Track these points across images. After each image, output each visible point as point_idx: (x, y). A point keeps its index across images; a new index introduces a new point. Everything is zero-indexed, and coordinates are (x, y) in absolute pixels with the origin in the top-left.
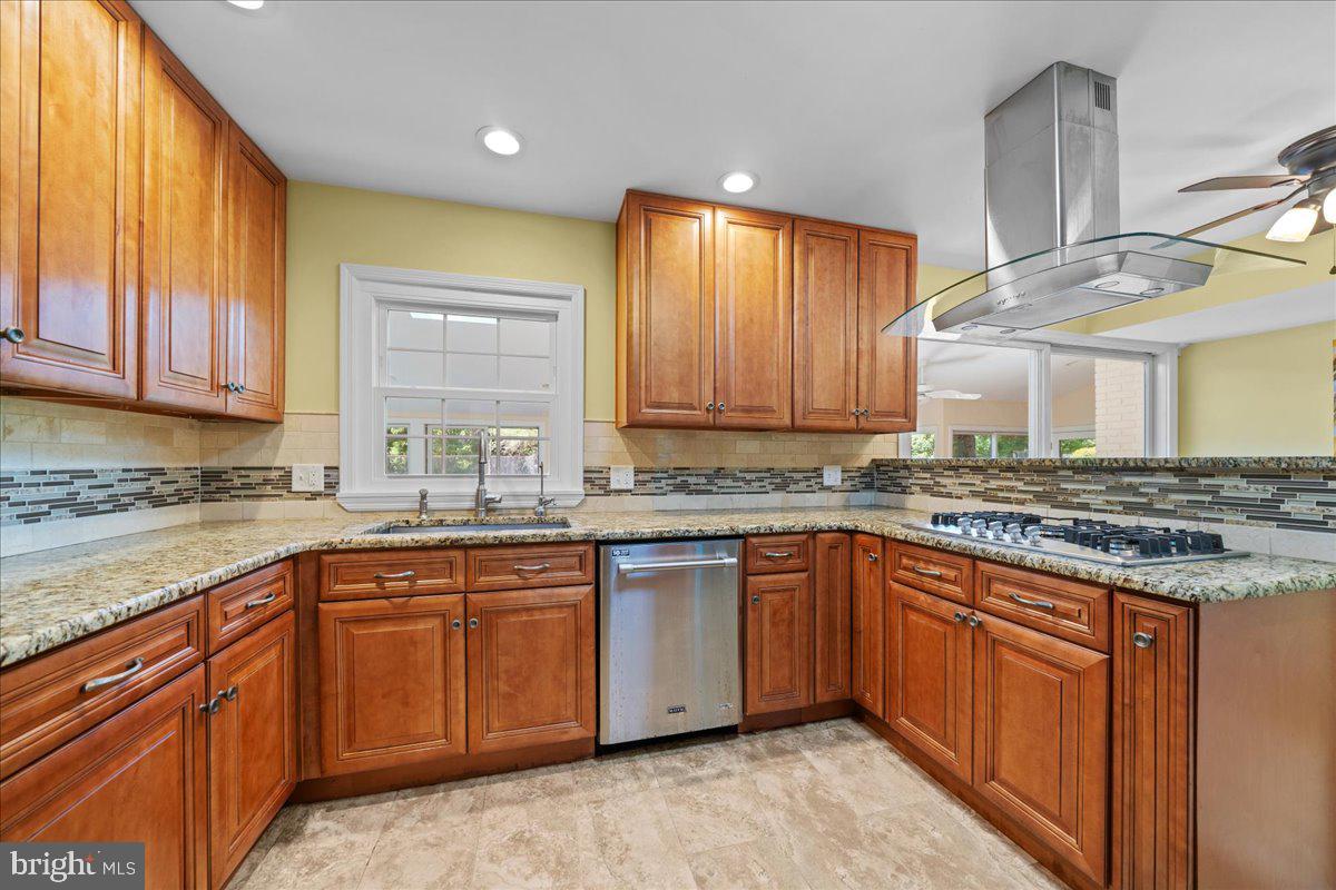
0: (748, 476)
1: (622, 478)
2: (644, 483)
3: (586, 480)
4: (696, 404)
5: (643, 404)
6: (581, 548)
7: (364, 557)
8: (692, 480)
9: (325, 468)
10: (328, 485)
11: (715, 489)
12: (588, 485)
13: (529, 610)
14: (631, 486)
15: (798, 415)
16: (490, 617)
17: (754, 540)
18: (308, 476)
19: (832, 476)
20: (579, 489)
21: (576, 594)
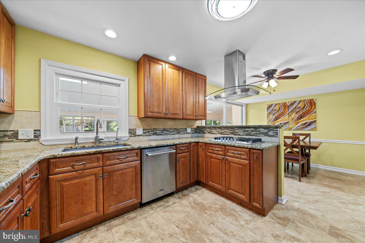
0: (171, 130)
1: (140, 131)
2: (145, 133)
3: (129, 132)
4: (161, 112)
5: (148, 112)
6: (137, 151)
7: (67, 159)
8: (158, 132)
9: (34, 130)
10: (35, 137)
11: (163, 134)
12: (130, 134)
13: (122, 169)
14: (142, 134)
15: (184, 116)
16: (111, 173)
17: (178, 146)
19: (189, 130)
20: (127, 135)
21: (136, 164)
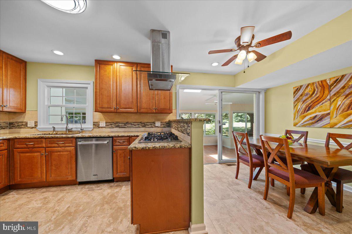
0: (135, 124)
1: (103, 124)
2: (108, 125)
3: (94, 125)
7: (23, 140)
8: (120, 125)
9: (35, 122)
10: (35, 126)
11: (126, 127)
12: (94, 126)
14: (105, 126)
18: (31, 124)
19: (158, 124)
20: (92, 126)
